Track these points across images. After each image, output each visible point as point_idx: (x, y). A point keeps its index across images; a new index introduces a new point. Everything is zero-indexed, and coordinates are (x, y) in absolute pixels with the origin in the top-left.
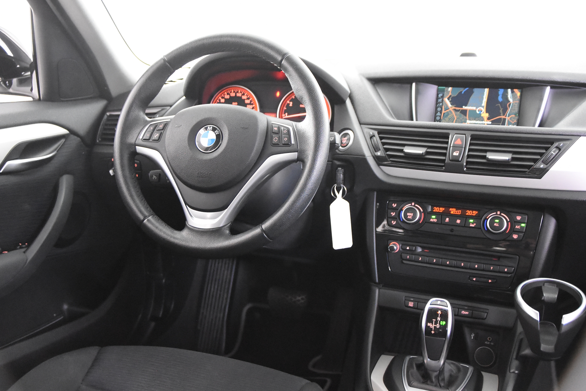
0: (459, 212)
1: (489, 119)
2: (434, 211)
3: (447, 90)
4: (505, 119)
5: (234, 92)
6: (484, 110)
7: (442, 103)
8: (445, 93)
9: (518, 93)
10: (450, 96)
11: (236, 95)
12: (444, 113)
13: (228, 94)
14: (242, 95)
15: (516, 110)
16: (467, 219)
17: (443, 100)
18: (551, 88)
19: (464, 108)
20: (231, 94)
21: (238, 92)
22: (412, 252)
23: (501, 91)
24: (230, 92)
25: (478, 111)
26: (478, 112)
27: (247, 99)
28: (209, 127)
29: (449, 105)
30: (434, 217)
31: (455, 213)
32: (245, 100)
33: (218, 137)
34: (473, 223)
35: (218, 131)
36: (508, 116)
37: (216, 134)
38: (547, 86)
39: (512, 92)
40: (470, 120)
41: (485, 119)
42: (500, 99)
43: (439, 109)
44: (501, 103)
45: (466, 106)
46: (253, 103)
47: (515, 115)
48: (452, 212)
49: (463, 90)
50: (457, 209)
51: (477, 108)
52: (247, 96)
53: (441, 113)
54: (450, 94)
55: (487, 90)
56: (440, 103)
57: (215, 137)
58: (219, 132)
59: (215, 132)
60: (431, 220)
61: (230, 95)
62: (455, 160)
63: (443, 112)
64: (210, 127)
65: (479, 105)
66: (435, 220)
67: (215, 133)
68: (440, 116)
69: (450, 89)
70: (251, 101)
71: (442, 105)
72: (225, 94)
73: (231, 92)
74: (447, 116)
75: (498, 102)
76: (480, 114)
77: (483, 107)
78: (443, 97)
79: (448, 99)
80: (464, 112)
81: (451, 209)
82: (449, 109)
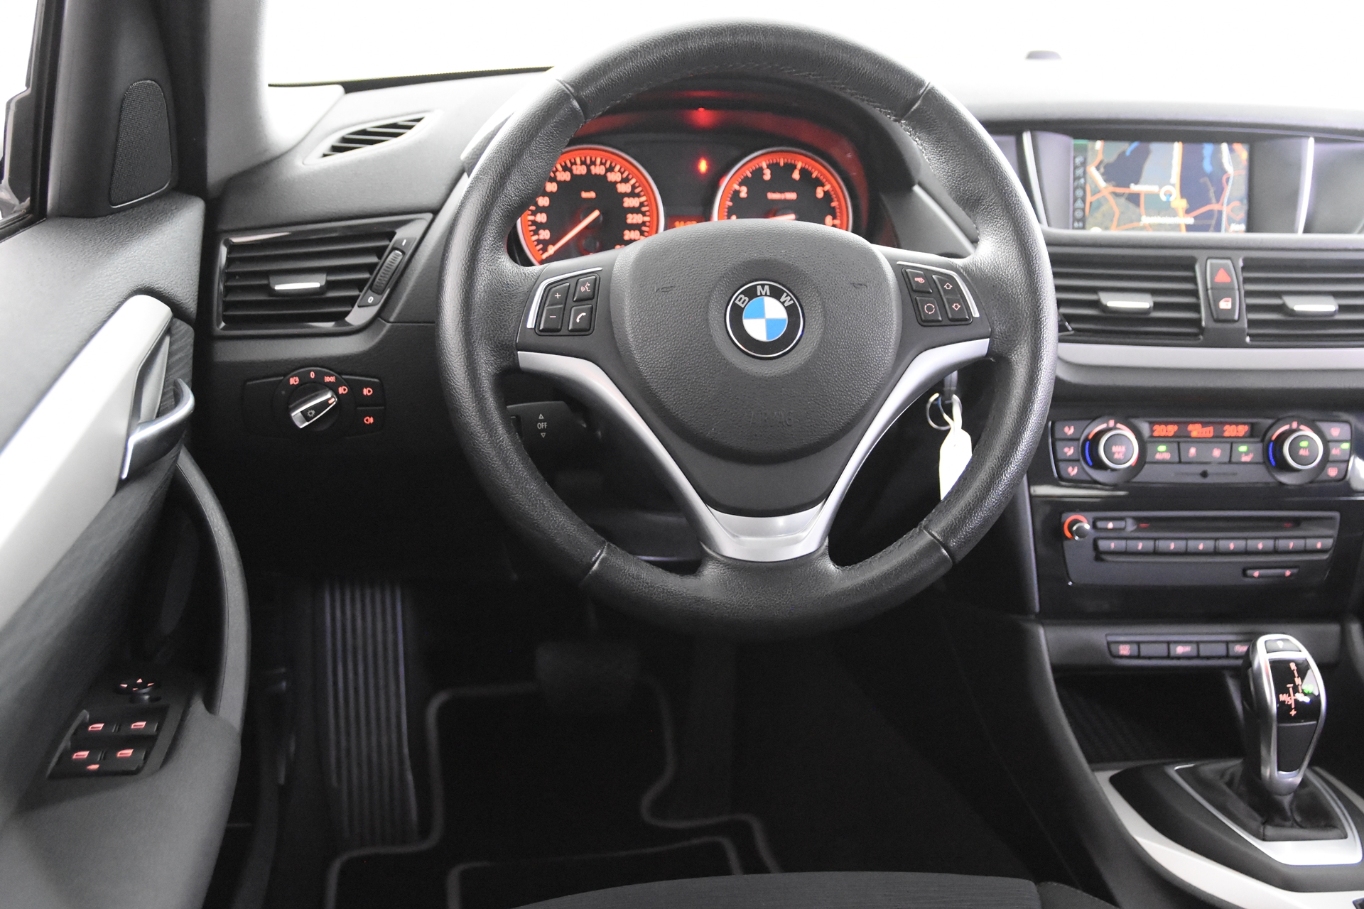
0: (1209, 431)
1: (1188, 212)
2: (1156, 434)
3: (1093, 148)
4: (1220, 213)
5: (583, 163)
6: (1176, 192)
7: (1085, 180)
8: (1090, 154)
9: (1242, 151)
10: (1101, 162)
11: (589, 170)
12: (1091, 203)
13: (565, 169)
14: (606, 172)
15: (1242, 189)
16: (1234, 445)
17: (1085, 173)
18: (1317, 140)
19: (1134, 188)
20: (574, 167)
21: (593, 163)
22: (1117, 534)
23: (1208, 149)
24: (572, 164)
25: (1165, 194)
26: (1164, 198)
27: (621, 182)
28: (759, 288)
29: (1101, 183)
30: (1162, 448)
31: (1200, 435)
32: (616, 183)
33: (791, 310)
34: (1246, 453)
35: (789, 298)
36: (1228, 203)
37: (786, 304)
38: (1308, 137)
39: (1231, 150)
40: (1148, 215)
41: (1181, 212)
42: (1207, 166)
43: (1079, 193)
44: (1210, 176)
45: (1137, 182)
46: (639, 193)
47: (1241, 201)
48: (1194, 434)
49: (1128, 148)
50: (1204, 424)
51: (1160, 188)
52: (622, 174)
53: (1084, 200)
54: (1100, 157)
55: (1178, 147)
56: (1079, 178)
57: (783, 314)
58: (792, 299)
59: (782, 300)
60: (1158, 457)
61: (571, 171)
62: (1224, 319)
63: (1089, 198)
64: (763, 286)
65: (1165, 181)
66: (1167, 456)
67: (783, 303)
68: (1083, 210)
69: (1099, 144)
70: (633, 187)
71: (1085, 183)
72: (557, 170)
73: (575, 163)
74: (1098, 208)
75: (1204, 174)
76: (1168, 202)
77: (1174, 185)
78: (1084, 164)
79: (1098, 168)
80: (1134, 199)
81: (1191, 427)
82: (1099, 192)
